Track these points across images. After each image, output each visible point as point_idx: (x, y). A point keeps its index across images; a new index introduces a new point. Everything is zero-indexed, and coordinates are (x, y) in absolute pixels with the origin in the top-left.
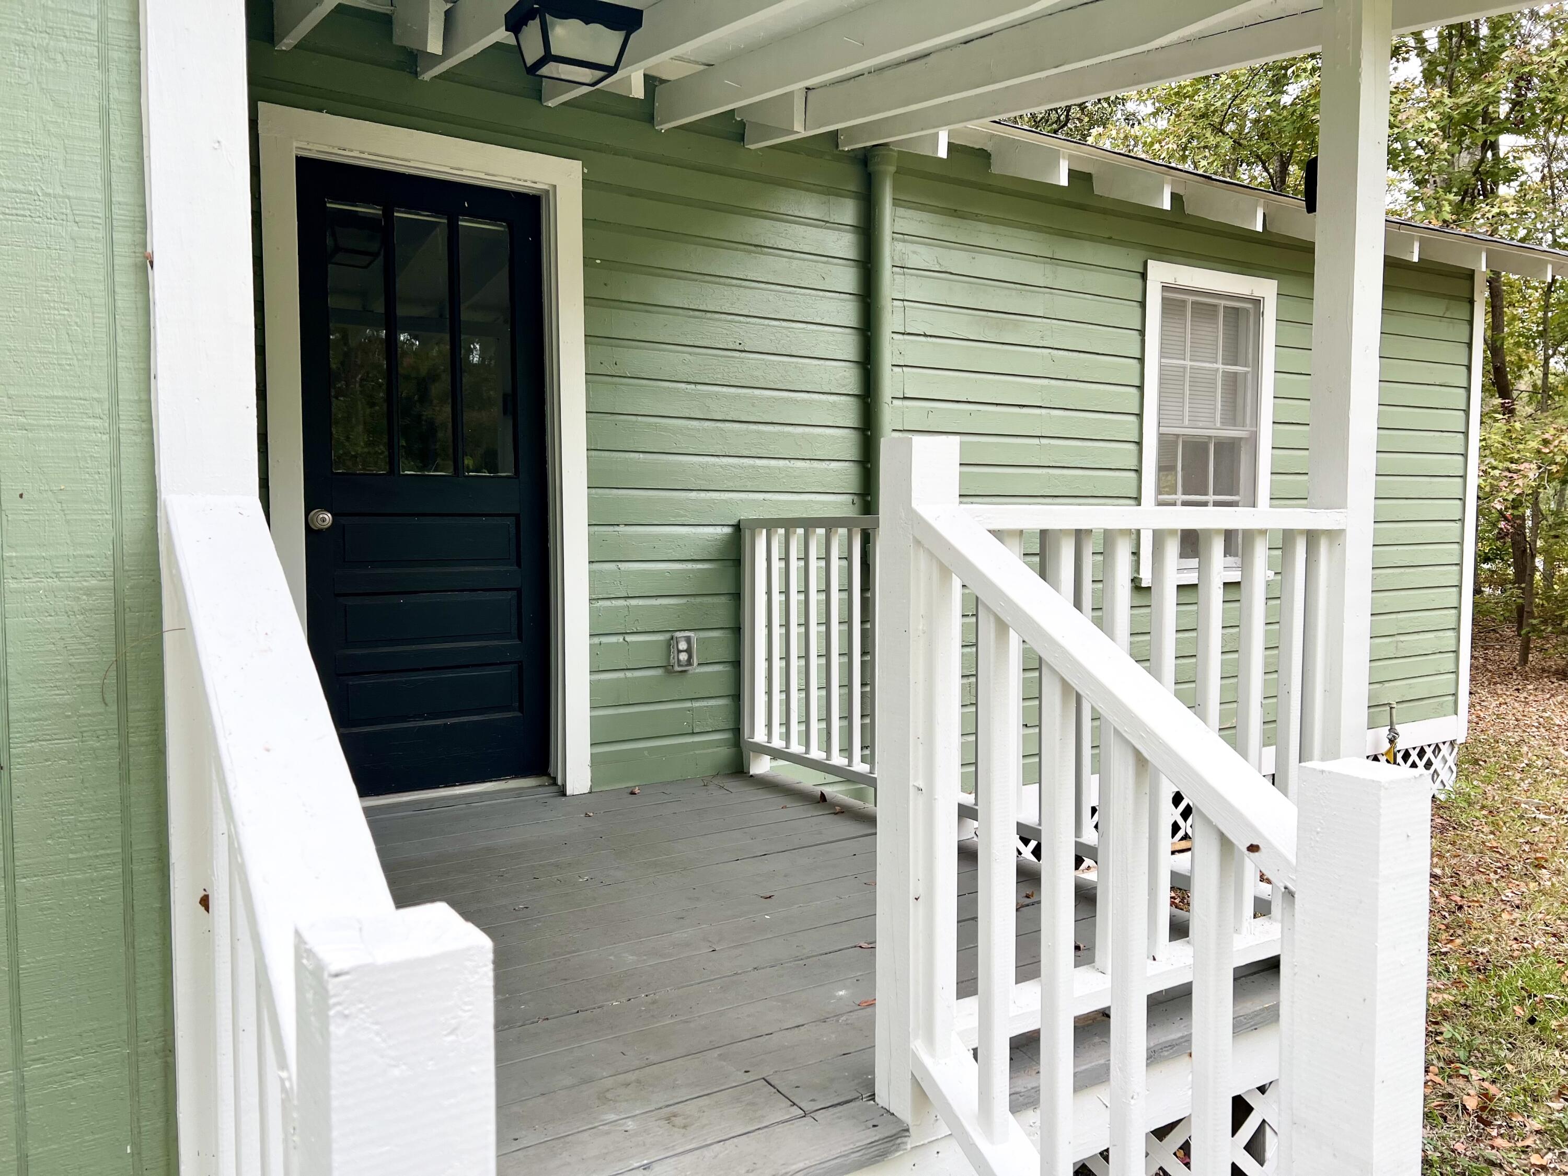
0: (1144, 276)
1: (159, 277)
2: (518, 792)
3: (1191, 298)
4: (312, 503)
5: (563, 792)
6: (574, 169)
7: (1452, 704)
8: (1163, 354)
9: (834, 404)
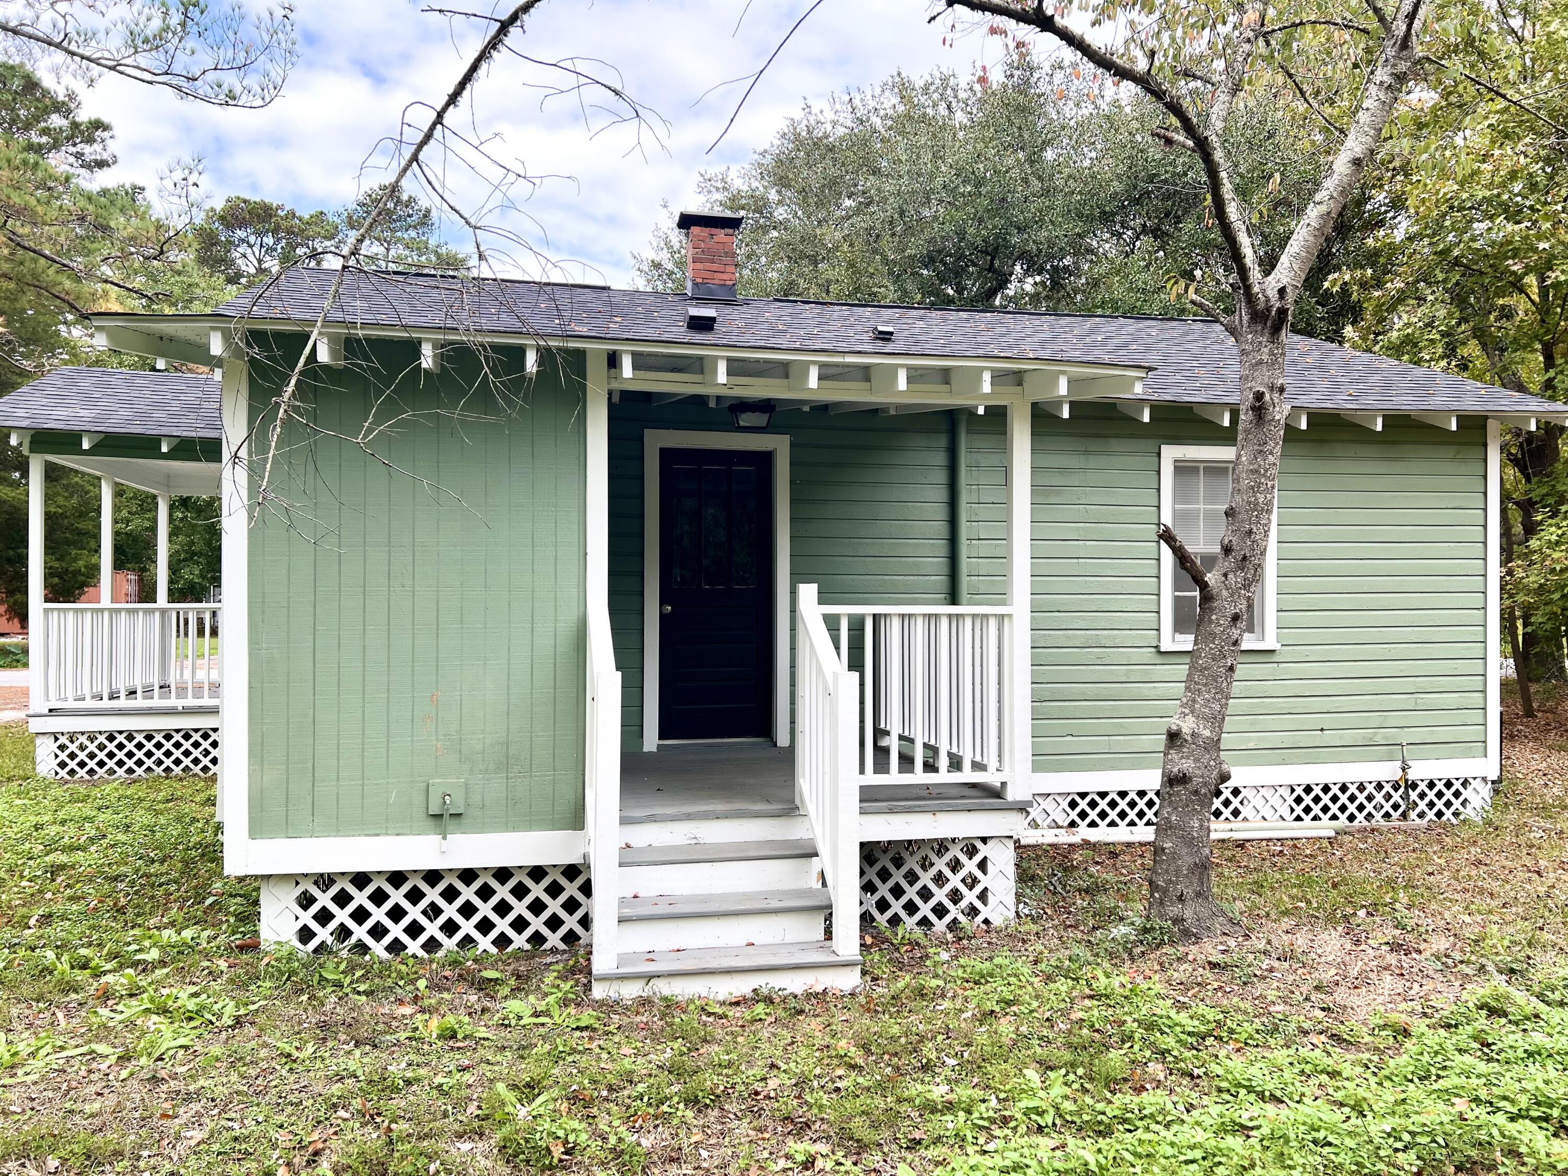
0: (1159, 455)
1: (588, 557)
2: (753, 744)
3: (1202, 465)
4: (662, 602)
5: (775, 745)
6: (786, 439)
7: (1482, 749)
8: (1175, 501)
9: (932, 545)
